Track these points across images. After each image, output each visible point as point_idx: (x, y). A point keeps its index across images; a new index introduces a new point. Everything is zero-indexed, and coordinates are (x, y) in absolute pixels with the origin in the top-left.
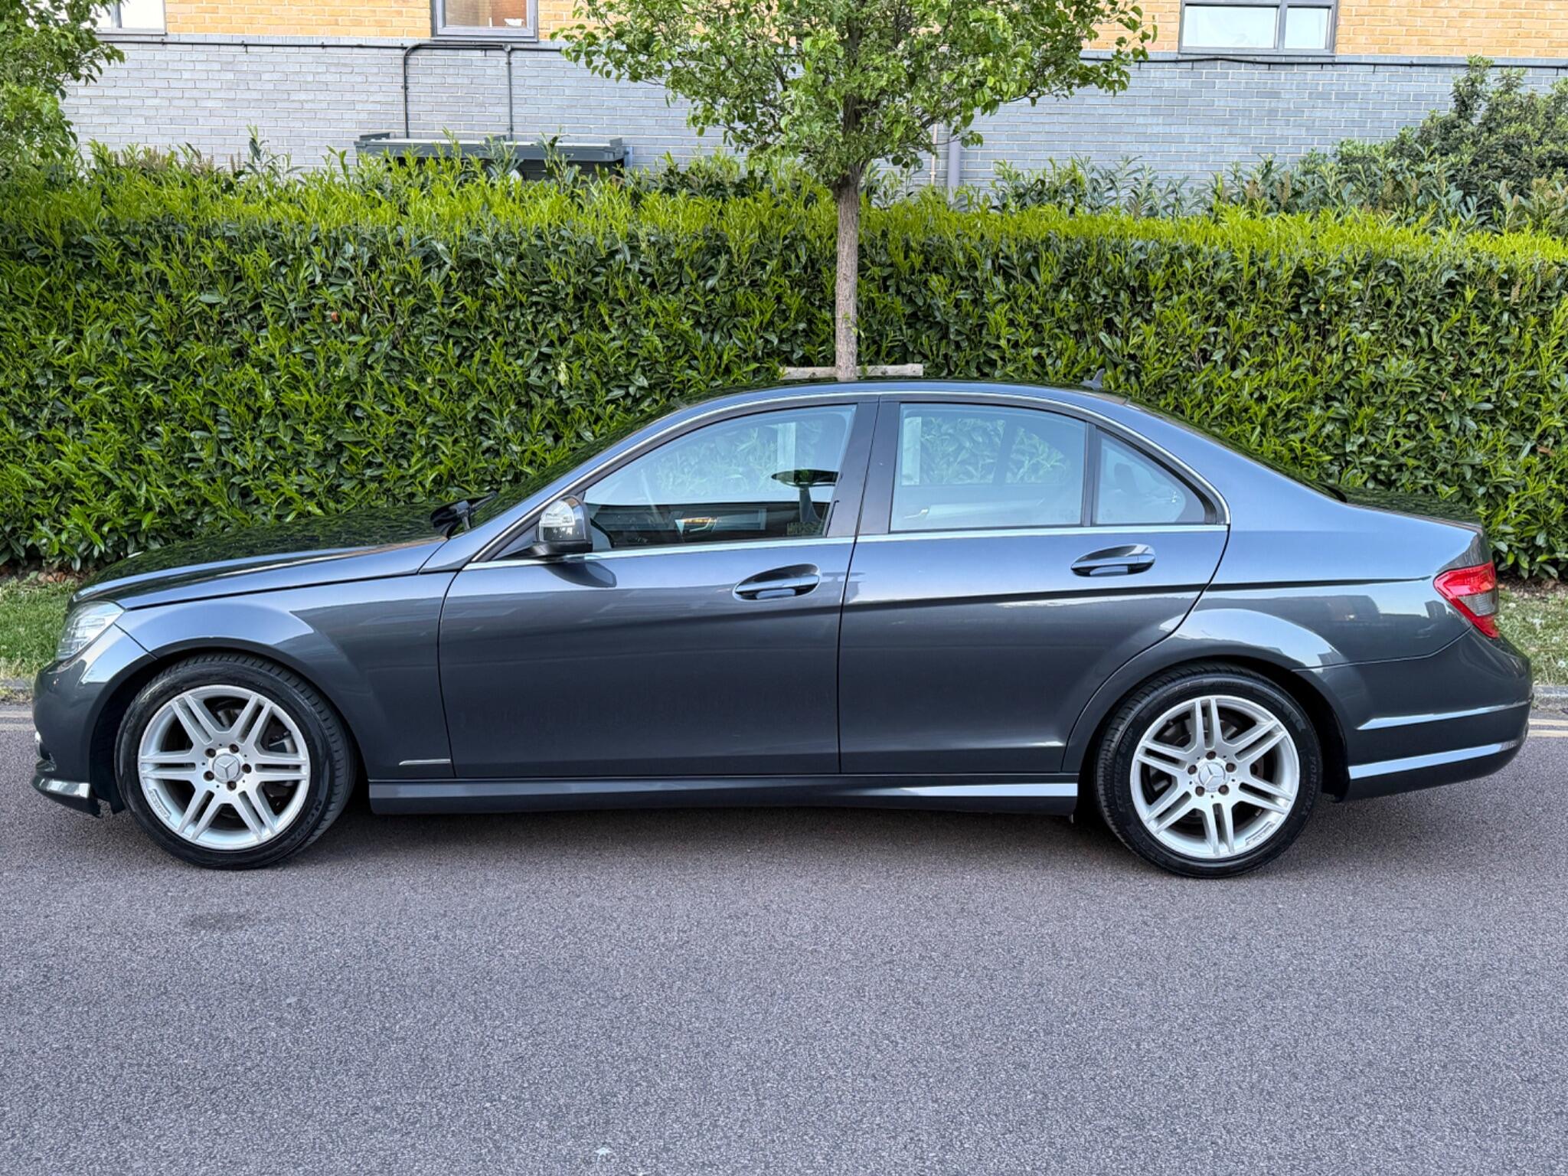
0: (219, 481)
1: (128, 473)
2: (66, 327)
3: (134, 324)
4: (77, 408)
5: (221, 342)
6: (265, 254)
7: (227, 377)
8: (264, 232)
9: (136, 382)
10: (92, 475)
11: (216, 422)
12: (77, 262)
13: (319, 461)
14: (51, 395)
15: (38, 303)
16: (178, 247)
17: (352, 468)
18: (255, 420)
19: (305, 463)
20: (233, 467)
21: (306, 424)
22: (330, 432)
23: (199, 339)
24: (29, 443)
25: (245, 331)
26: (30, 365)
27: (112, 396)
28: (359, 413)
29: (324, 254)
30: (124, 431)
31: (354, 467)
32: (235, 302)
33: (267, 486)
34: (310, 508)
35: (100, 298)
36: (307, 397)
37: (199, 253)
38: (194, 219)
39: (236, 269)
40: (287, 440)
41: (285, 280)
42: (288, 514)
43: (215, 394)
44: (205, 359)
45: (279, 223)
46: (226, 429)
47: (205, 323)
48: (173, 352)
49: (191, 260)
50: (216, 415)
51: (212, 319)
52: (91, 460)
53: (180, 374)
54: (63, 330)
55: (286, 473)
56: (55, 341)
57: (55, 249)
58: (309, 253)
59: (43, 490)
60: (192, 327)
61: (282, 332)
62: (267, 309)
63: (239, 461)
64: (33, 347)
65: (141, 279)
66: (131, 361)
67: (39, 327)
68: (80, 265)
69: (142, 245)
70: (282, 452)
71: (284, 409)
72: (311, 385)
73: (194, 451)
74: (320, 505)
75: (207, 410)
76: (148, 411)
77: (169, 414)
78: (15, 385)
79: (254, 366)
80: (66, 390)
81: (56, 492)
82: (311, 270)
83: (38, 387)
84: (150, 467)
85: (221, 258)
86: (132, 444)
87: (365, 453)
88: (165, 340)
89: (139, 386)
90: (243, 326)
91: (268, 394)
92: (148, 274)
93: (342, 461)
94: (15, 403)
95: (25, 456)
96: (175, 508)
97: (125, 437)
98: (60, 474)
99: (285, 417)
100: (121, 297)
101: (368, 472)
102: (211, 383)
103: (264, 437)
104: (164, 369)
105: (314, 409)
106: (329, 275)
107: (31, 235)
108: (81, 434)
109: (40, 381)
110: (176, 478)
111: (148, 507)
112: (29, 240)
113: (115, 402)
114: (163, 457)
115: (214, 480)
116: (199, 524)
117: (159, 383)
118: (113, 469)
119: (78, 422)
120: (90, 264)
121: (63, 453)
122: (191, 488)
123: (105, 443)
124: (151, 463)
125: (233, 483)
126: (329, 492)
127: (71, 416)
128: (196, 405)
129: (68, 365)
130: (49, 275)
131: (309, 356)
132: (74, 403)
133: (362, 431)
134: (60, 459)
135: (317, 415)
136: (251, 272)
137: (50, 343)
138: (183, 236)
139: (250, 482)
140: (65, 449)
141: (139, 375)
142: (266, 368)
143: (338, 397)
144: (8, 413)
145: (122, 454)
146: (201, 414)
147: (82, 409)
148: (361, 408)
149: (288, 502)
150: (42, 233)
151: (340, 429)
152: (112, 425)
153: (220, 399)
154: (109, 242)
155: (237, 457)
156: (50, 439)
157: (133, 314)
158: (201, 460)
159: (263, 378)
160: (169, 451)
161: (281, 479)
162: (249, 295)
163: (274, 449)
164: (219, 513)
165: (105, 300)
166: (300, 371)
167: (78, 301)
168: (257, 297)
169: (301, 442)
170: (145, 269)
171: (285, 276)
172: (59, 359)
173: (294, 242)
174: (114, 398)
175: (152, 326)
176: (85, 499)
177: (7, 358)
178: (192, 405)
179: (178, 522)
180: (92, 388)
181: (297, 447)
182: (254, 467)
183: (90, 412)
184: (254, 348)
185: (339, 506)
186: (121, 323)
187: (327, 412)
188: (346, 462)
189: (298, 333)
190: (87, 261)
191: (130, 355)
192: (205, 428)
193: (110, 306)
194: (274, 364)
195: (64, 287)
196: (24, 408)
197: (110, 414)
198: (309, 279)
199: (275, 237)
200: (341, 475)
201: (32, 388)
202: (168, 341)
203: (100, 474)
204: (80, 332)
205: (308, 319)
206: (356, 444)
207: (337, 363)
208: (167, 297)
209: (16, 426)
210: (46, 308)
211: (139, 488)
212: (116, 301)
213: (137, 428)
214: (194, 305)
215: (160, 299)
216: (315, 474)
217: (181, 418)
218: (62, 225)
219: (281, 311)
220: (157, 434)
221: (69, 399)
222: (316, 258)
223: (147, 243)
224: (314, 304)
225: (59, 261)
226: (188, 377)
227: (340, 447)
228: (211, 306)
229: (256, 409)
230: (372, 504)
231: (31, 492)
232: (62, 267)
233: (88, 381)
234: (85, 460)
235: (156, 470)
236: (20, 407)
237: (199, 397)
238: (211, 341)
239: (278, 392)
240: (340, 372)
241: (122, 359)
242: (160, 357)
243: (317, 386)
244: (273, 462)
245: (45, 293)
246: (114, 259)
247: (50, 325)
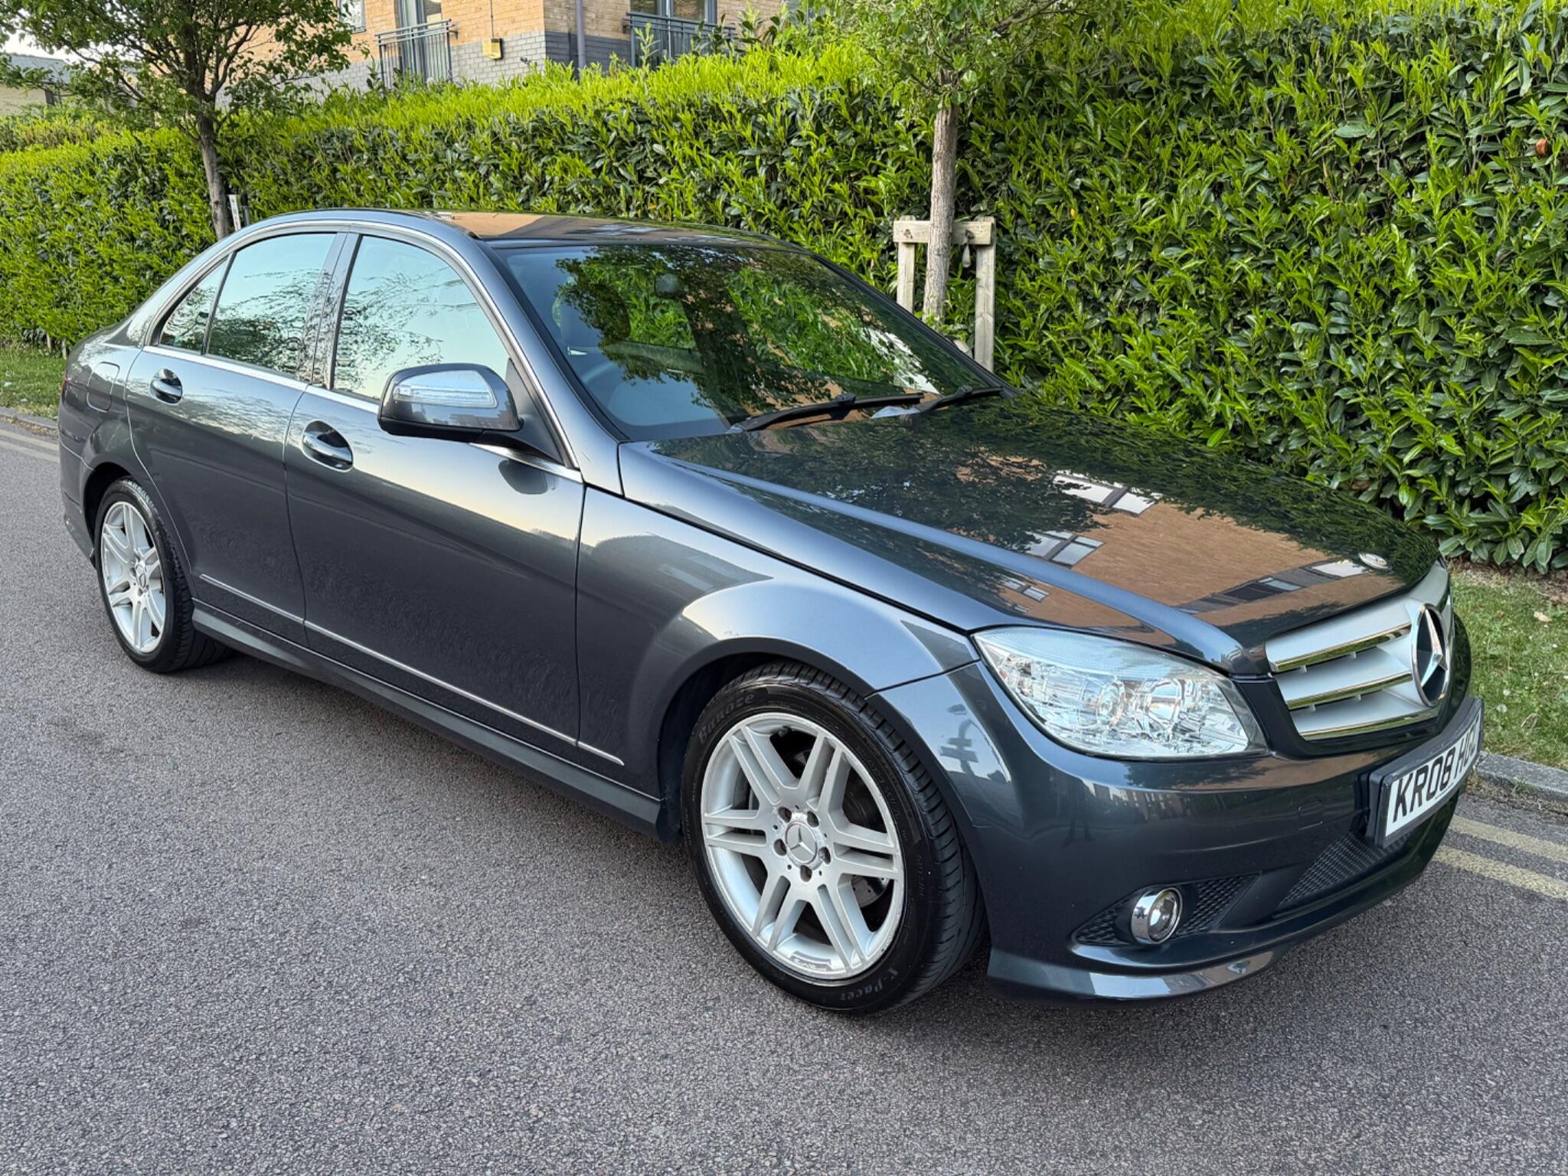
0: (1318, 393)
1: (1202, 376)
2: (1159, 182)
3: (1241, 176)
4: (1154, 288)
5: (1355, 195)
6: (1443, 59)
7: (1355, 246)
8: (1450, 21)
9: (1232, 254)
10: (1158, 377)
11: (1329, 309)
12: (1184, 94)
13: (1471, 374)
14: (1128, 272)
15: (1131, 152)
16: (1318, 60)
17: (1521, 387)
18: (1385, 308)
19: (1448, 375)
20: (1342, 374)
21: (1462, 316)
22: (1498, 329)
23: (1324, 191)
24: (1094, 333)
25: (1393, 177)
26: (1110, 233)
27: (1200, 272)
28: (1551, 301)
29: (1542, 47)
30: (1206, 320)
31: (1527, 386)
32: (1386, 134)
33: (1386, 405)
34: (1443, 443)
35: (1205, 141)
36: (1472, 273)
37: (1346, 65)
38: (1347, 16)
39: (1397, 83)
40: (1429, 339)
41: (1469, 95)
42: (1410, 448)
43: (1333, 269)
44: (1329, 220)
45: (1473, 10)
46: (1341, 320)
47: (1338, 168)
48: (1287, 212)
49: (1333, 76)
50: (1331, 300)
51: (1348, 160)
52: (1160, 357)
53: (1291, 242)
54: (1154, 186)
55: (1417, 388)
56: (1143, 201)
57: (1161, 79)
58: (1517, 46)
59: (1100, 393)
60: (1317, 173)
61: (1449, 176)
62: (1432, 140)
63: (1351, 367)
64: (1117, 209)
65: (1261, 111)
66: (1230, 224)
67: (1128, 183)
68: (1187, 98)
69: (1269, 62)
70: (1417, 356)
71: (1433, 293)
72: (1482, 257)
73: (1292, 349)
74: (1460, 440)
75: (1319, 293)
76: (1240, 294)
77: (1267, 297)
78: (1090, 260)
79: (1400, 229)
80: (1146, 266)
81: (1114, 396)
82: (1515, 73)
83: (1114, 262)
84: (1231, 369)
85: (1378, 69)
86: (1214, 337)
87: (1548, 363)
88: (1278, 194)
89: (1234, 259)
90: (1391, 169)
91: (1411, 270)
92: (1271, 102)
93: (1508, 375)
94: (1087, 283)
95: (1088, 348)
96: (1252, 425)
97: (1206, 327)
98: (1123, 372)
99: (1431, 304)
100: (1231, 138)
101: (1548, 395)
102: (1331, 254)
103: (1394, 333)
104: (1271, 235)
105: (1479, 293)
106: (1545, 80)
107: (1136, 63)
108: (1154, 322)
109: (1119, 254)
110: (1262, 386)
111: (1220, 422)
112: (1133, 70)
113: (1202, 281)
114: (1249, 356)
115: (1311, 391)
116: (1282, 450)
117: (1261, 254)
118: (1184, 371)
119: (1153, 307)
120: (1199, 95)
121: (1131, 347)
122: (1280, 400)
123: (1180, 335)
124: (1233, 364)
125: (1338, 398)
126: (1477, 420)
127: (1148, 299)
128: (1305, 286)
129: (1152, 233)
130: (1148, 114)
131: (1485, 212)
132: (1153, 282)
133: (1552, 329)
134: (1125, 353)
135: (1482, 302)
136: (1418, 86)
137: (1137, 203)
138: (1327, 43)
139: (1361, 398)
140: (1133, 341)
141: (1237, 244)
142: (1415, 231)
143: (1523, 274)
144: (1078, 296)
145: (1198, 349)
146: (1310, 298)
147: (1160, 290)
148: (1557, 292)
149: (1411, 431)
150: (1149, 58)
151: (1515, 325)
152: (1193, 311)
153: (1340, 278)
154: (1227, 61)
155: (1350, 361)
156: (1118, 328)
157: (1243, 161)
158: (1299, 364)
159: (1409, 245)
160: (1260, 348)
161: (1407, 395)
162: (1409, 122)
163: (1405, 353)
164: (1311, 438)
165: (1210, 143)
166: (1469, 233)
167: (1178, 147)
168: (1420, 124)
169: (1449, 343)
170: (1270, 93)
171: (1470, 88)
172: (1144, 224)
173: (1495, 33)
174: (1200, 276)
175: (1265, 176)
176: (1145, 407)
177: (1087, 225)
178: (1300, 284)
179: (1255, 445)
180: (1175, 263)
181: (1441, 350)
182: (1372, 376)
183: (1169, 295)
184: (1403, 202)
185: (1489, 444)
186: (1225, 172)
187: (1499, 298)
188: (1514, 377)
189: (1475, 175)
190: (1196, 92)
191: (1230, 218)
192: (1312, 318)
193: (1216, 150)
194: (1428, 225)
195: (1165, 130)
196: (1096, 288)
197: (1192, 297)
198: (1510, 89)
199: (1466, 29)
200: (1502, 396)
201: (1108, 262)
202: (1283, 195)
203: (1167, 376)
204: (1174, 188)
205: (1496, 153)
206: (1535, 349)
207: (1531, 221)
208: (1292, 132)
209: (1084, 311)
210: (1139, 159)
211: (1211, 396)
212: (1224, 143)
213: (1223, 316)
214: (1325, 143)
215: (1282, 136)
216: (1462, 394)
217: (1282, 304)
218: (1175, 46)
219: (1453, 143)
220: (1247, 326)
221: (1148, 276)
222: (1529, 54)
223: (1277, 60)
224: (1509, 129)
225: (1163, 96)
226: (1300, 247)
227: (1509, 352)
228: (1350, 142)
229: (1388, 293)
230: (1545, 444)
231: (1087, 392)
232: (1166, 102)
233: (1176, 252)
234: (1154, 356)
235: (1238, 374)
236: (1091, 287)
237: (1310, 274)
238: (1341, 194)
239: (1427, 268)
240: (1532, 236)
241: (1219, 222)
242: (1268, 219)
243: (1490, 258)
244: (1400, 371)
245: (1142, 139)
246: (1230, 85)
247: (1140, 181)
